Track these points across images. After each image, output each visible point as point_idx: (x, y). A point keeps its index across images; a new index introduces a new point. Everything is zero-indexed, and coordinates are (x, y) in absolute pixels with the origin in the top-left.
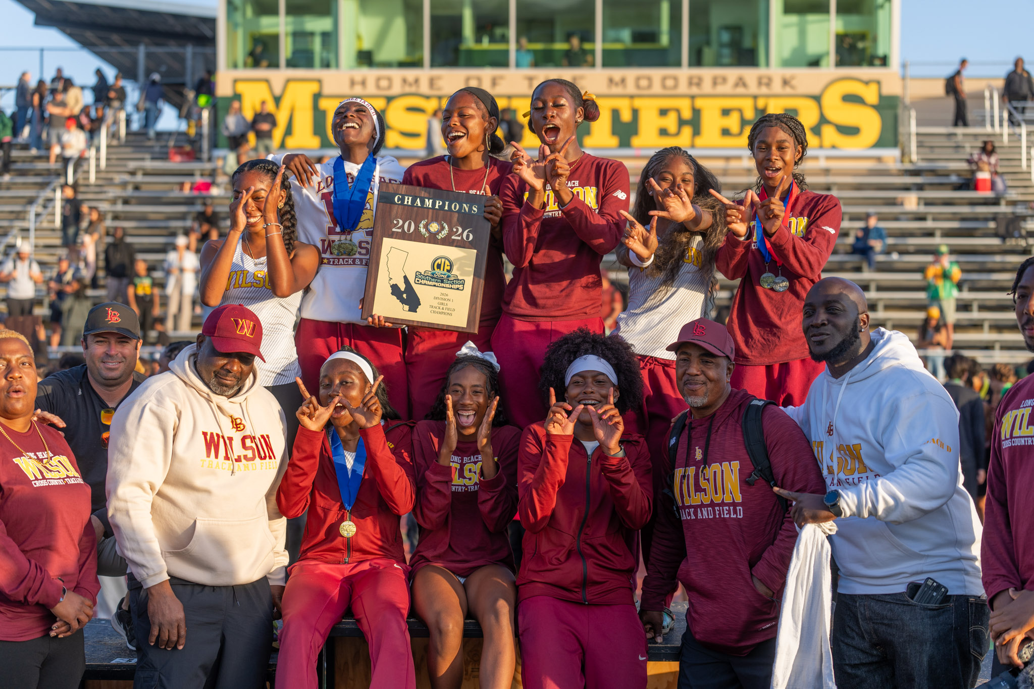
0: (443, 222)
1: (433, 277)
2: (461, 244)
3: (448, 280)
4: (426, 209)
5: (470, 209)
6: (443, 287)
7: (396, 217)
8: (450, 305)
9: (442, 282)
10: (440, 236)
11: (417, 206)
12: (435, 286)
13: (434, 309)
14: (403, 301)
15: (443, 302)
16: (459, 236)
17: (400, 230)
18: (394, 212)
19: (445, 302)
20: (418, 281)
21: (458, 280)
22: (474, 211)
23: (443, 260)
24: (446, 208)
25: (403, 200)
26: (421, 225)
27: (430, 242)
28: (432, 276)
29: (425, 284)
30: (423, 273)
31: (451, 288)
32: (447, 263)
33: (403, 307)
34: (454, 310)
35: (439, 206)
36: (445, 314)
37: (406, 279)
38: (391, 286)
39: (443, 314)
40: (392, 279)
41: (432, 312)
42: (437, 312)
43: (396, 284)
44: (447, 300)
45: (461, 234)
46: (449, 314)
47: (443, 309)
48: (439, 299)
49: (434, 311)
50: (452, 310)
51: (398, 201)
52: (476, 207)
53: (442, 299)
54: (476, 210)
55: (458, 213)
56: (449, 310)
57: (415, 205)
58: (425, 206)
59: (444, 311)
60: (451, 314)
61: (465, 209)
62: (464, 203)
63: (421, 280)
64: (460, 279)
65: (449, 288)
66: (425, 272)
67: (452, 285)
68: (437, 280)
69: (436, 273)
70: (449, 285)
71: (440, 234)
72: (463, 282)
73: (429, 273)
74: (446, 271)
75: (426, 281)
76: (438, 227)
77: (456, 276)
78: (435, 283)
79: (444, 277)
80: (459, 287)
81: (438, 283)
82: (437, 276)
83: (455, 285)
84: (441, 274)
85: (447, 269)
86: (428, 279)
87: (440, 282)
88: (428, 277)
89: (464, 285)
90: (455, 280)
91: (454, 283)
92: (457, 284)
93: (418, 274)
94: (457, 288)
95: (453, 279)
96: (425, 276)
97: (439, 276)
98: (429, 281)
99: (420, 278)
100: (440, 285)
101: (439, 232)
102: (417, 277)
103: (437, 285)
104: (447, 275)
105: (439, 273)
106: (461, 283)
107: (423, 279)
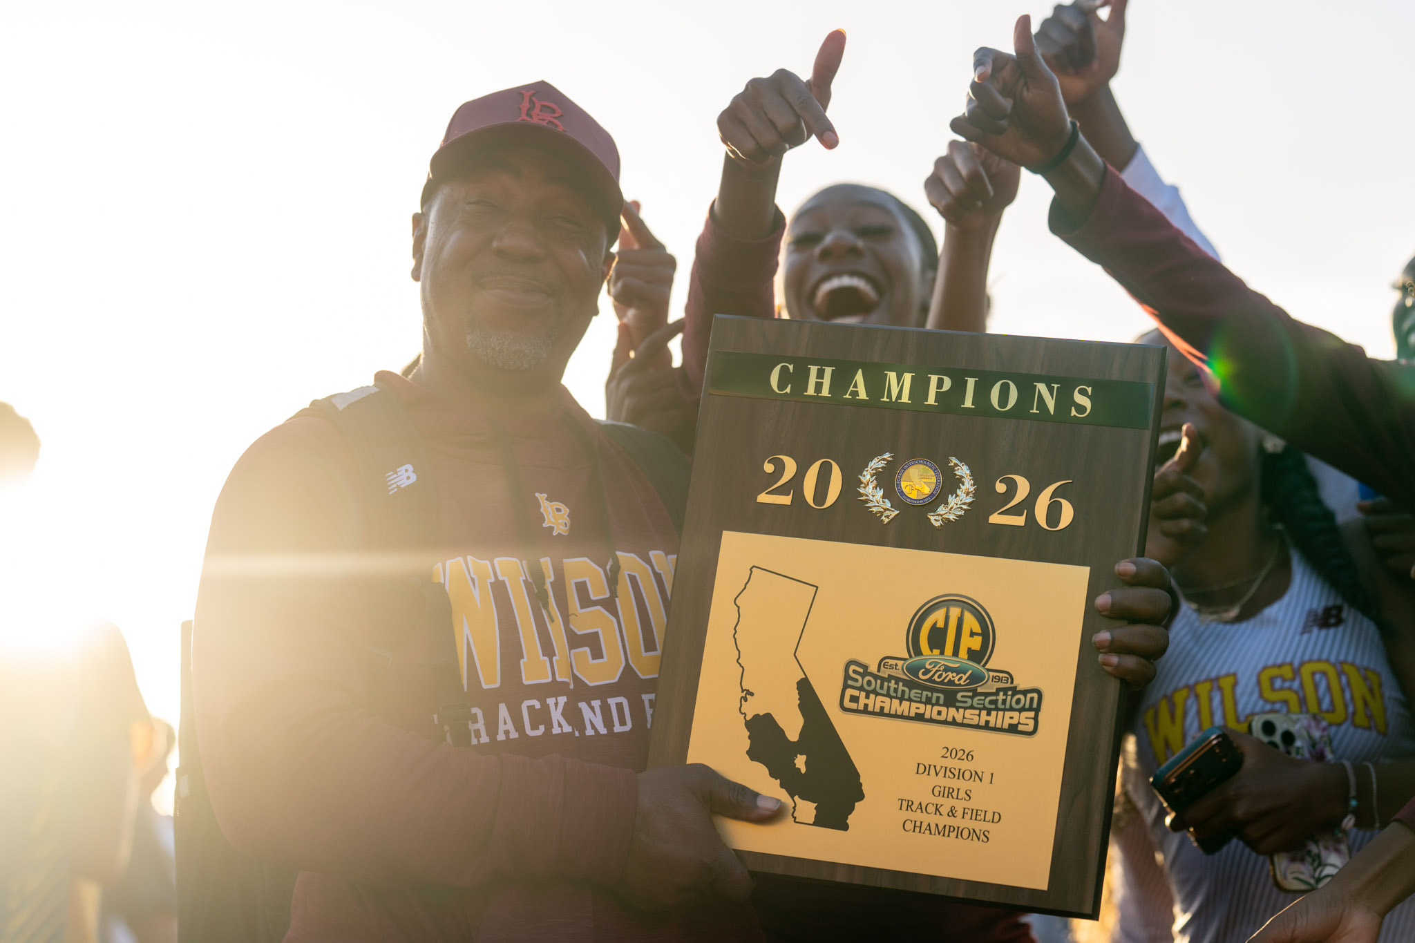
0: (954, 460)
1: (914, 683)
2: (1032, 544)
3: (975, 694)
4: (888, 413)
5: (1065, 400)
6: (954, 723)
7: (773, 450)
8: (983, 796)
9: (951, 701)
10: (936, 519)
11: (856, 403)
12: (919, 718)
13: (918, 816)
14: (793, 783)
15: (954, 783)
16: (1015, 511)
17: (786, 500)
18: (766, 429)
19: (962, 785)
20: (854, 699)
21: (1015, 691)
22: (1081, 409)
23: (955, 612)
24: (968, 403)
25: (800, 379)
26: (867, 476)
27: (903, 542)
28: (909, 677)
29: (881, 713)
30: (873, 668)
31: (987, 727)
32: (971, 622)
33: (794, 808)
34: (997, 817)
35: (939, 396)
36: (959, 832)
37: (806, 693)
38: (748, 724)
39: (953, 835)
40: (752, 694)
41: (909, 826)
42: (929, 825)
43: (768, 716)
44: (967, 775)
45: (1028, 505)
46: (978, 833)
47: (953, 815)
48: (937, 775)
49: (918, 824)
50: (989, 817)
51: (782, 386)
52: (1089, 390)
53: (948, 773)
54: (1086, 402)
55: (1014, 421)
56: (978, 818)
57: (848, 397)
58: (885, 399)
59: (957, 822)
60: (985, 837)
61: (1042, 404)
62: (1041, 381)
63: (867, 697)
64: (1021, 687)
65: (977, 727)
66: (882, 662)
67: (989, 714)
68: (930, 694)
69: (928, 667)
70: (979, 715)
71: (941, 510)
72: (1033, 702)
73: (896, 665)
74: (966, 657)
75: (887, 700)
76: (934, 480)
77: (1008, 676)
78: (922, 706)
79: (957, 682)
80: (1019, 723)
81: (933, 705)
82: (930, 680)
83: (1001, 713)
84: (947, 669)
85: (969, 649)
86: (892, 693)
87: (941, 702)
88: (893, 684)
89: (1037, 710)
90: (1001, 693)
91: (1000, 705)
92: (1012, 709)
93: (854, 671)
94: (1010, 725)
95: (994, 691)
96: (883, 679)
97: (940, 676)
98: (898, 701)
99: (861, 689)
100: (939, 713)
101: (939, 498)
102: (850, 682)
103: (927, 716)
104: (970, 672)
105: (936, 664)
106: (1027, 706)
107: (874, 691)
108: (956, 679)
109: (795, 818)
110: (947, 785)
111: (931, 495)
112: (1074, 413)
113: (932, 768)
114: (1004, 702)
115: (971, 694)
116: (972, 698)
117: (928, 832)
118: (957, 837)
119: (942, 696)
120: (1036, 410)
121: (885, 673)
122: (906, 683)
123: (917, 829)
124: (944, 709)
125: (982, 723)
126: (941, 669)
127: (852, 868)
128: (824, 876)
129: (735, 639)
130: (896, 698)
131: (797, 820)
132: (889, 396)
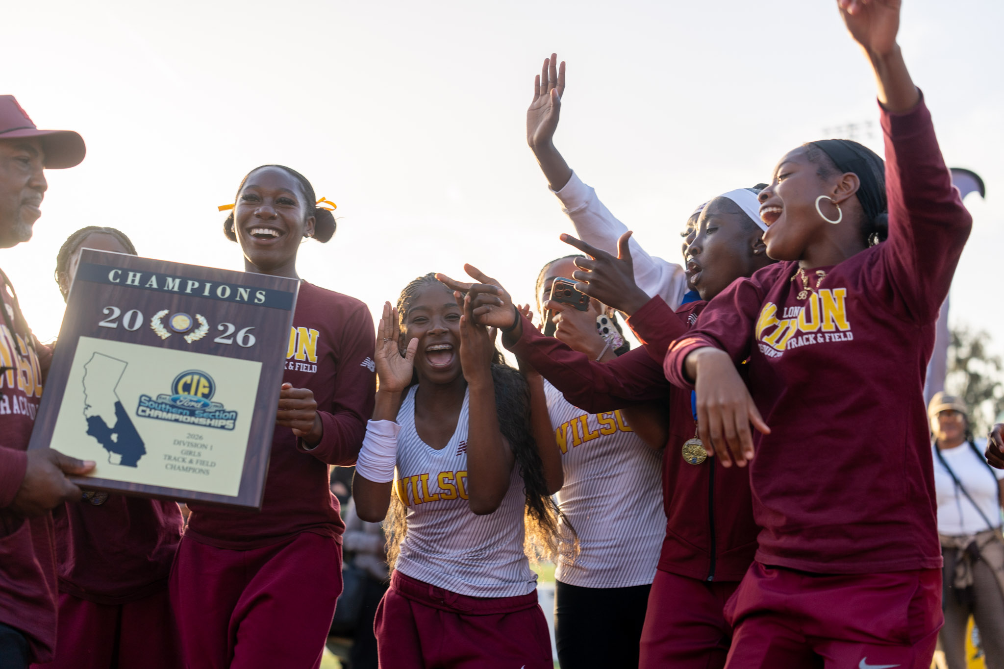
0: (198, 316)
1: (174, 406)
2: (235, 352)
3: (205, 412)
4: (167, 294)
5: (252, 296)
6: (194, 423)
7: (110, 303)
8: (206, 455)
9: (192, 413)
10: (189, 339)
11: (151, 288)
12: (176, 420)
13: (174, 463)
14: (110, 447)
15: (193, 449)
16: (228, 337)
17: (114, 325)
18: (105, 296)
19: (196, 450)
20: (144, 411)
21: (224, 411)
22: (260, 300)
23: (196, 377)
24: (206, 293)
25: (124, 277)
26: (156, 319)
27: (170, 348)
28: (172, 403)
29: (157, 418)
30: (154, 398)
31: (210, 426)
32: (203, 382)
33: (110, 457)
34: (213, 464)
35: (192, 290)
36: (194, 470)
37: (119, 408)
38: (88, 420)
39: (191, 471)
40: (90, 406)
41: (169, 466)
42: (179, 466)
43: (98, 417)
44: (199, 446)
45: (234, 335)
46: (204, 470)
47: (191, 462)
48: (184, 445)
49: (173, 466)
50: (210, 464)
51: (115, 278)
52: (264, 293)
53: (190, 444)
54: (263, 298)
55: (228, 302)
56: (204, 464)
57: (147, 286)
58: (166, 288)
59: (193, 466)
60: (207, 472)
61: (241, 296)
62: (241, 287)
63: (150, 411)
64: (227, 410)
65: (205, 426)
66: (159, 396)
67: (211, 420)
68: (182, 411)
69: (182, 399)
70: (206, 421)
71: (191, 335)
72: (233, 416)
73: (166, 398)
74: (201, 396)
75: (161, 412)
76: (189, 322)
77: (221, 405)
79: (196, 406)
80: (226, 425)
81: (184, 415)
82: (183, 405)
83: (217, 420)
84: (191, 401)
85: (202, 393)
86: (163, 409)
87: (188, 414)
89: (235, 420)
90: (218, 412)
91: (217, 417)
92: (222, 419)
93: (145, 400)
94: (221, 425)
95: (214, 411)
96: (159, 404)
97: (188, 403)
98: (166, 413)
99: (147, 407)
100: (186, 419)
101: (190, 331)
102: (142, 404)
103: (180, 420)
104: (202, 403)
105: (185, 398)
106: (230, 417)
107: (155, 409)
109: (110, 461)
110: (189, 450)
111: (187, 329)
112: (256, 301)
113: (182, 442)
114: (219, 416)
115: (202, 412)
116: (203, 413)
117: (178, 469)
118: (193, 472)
119: (188, 412)
120: (240, 298)
122: (171, 406)
123: (173, 468)
124: (189, 417)
125: (208, 424)
126: (188, 400)
127: (138, 485)
128: (123, 488)
129: (84, 383)
130: (165, 411)
132: (168, 287)
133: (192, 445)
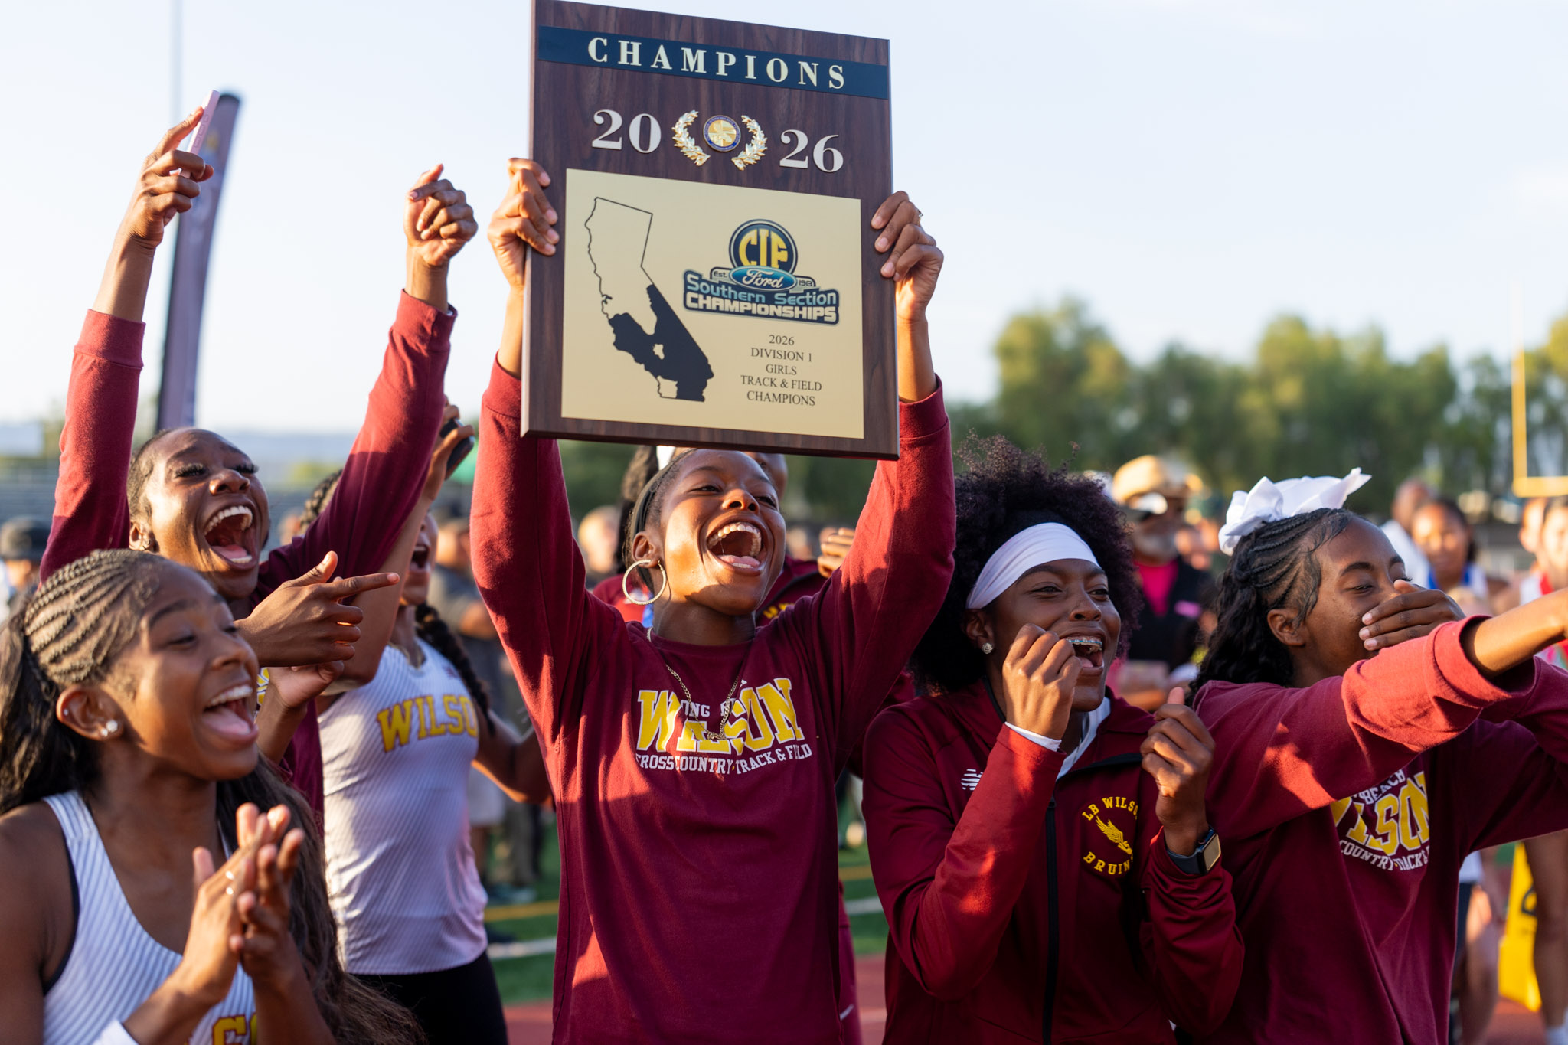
0: (746, 119)
1: (739, 287)
2: (815, 182)
3: (789, 295)
4: (689, 81)
5: (823, 76)
6: (775, 317)
7: (600, 105)
8: (805, 371)
9: (770, 300)
10: (738, 163)
11: (660, 70)
12: (748, 313)
13: (758, 388)
14: (656, 368)
15: (782, 362)
16: (800, 157)
17: (617, 145)
18: (591, 90)
19: (788, 363)
20: (695, 300)
21: (818, 292)
22: (837, 83)
23: (764, 233)
24: (751, 75)
25: (613, 51)
26: (680, 128)
27: (715, 180)
28: (735, 282)
29: (717, 310)
30: (706, 276)
31: (800, 319)
32: (777, 241)
33: (659, 386)
34: (818, 387)
35: (727, 68)
36: (792, 399)
37: (656, 297)
38: (612, 322)
39: (787, 401)
40: (610, 298)
41: (752, 396)
42: (767, 394)
43: (627, 316)
44: (791, 356)
45: (808, 152)
46: (806, 398)
47: (785, 386)
48: (768, 356)
49: (759, 394)
50: (812, 386)
51: (599, 55)
52: (841, 68)
53: (777, 355)
54: (840, 79)
55: (787, 90)
56: (805, 387)
57: (654, 66)
58: (685, 69)
59: (788, 391)
60: (812, 401)
61: (807, 78)
62: (803, 60)
63: (705, 298)
64: (822, 289)
65: (793, 319)
66: (713, 272)
67: (801, 309)
68: (753, 295)
69: (749, 274)
70: (794, 310)
71: (742, 155)
72: (833, 299)
73: (724, 274)
74: (777, 266)
75: (721, 300)
76: (735, 132)
77: (810, 280)
78: (749, 304)
79: (773, 286)
80: (825, 316)
81: (757, 303)
82: (752, 284)
83: (810, 308)
84: (764, 276)
85: (779, 261)
86: (724, 295)
87: (763, 301)
88: (723, 288)
89: (837, 305)
90: (808, 294)
91: (808, 303)
92: (817, 305)
93: (692, 279)
94: (818, 317)
95: (802, 292)
96: (715, 285)
97: (759, 282)
98: (729, 301)
99: (699, 292)
100: (763, 309)
101: (738, 148)
102: (689, 287)
103: (754, 312)
104: (782, 278)
105: (755, 272)
106: (829, 303)
107: (710, 294)
108: (772, 284)
109: (660, 394)
110: (777, 364)
111: (734, 144)
112: (831, 85)
113: (764, 351)
114: (811, 300)
115: (785, 295)
116: (786, 297)
117: (767, 400)
118: (790, 402)
119: (763, 297)
120: (804, 81)
121: (716, 280)
122: (734, 287)
123: (759, 398)
124: (766, 307)
125: (797, 316)
126: (760, 275)
127: (710, 431)
129: (590, 255)
130: (728, 298)
131: (663, 395)
132: (688, 67)
133: (777, 354)
